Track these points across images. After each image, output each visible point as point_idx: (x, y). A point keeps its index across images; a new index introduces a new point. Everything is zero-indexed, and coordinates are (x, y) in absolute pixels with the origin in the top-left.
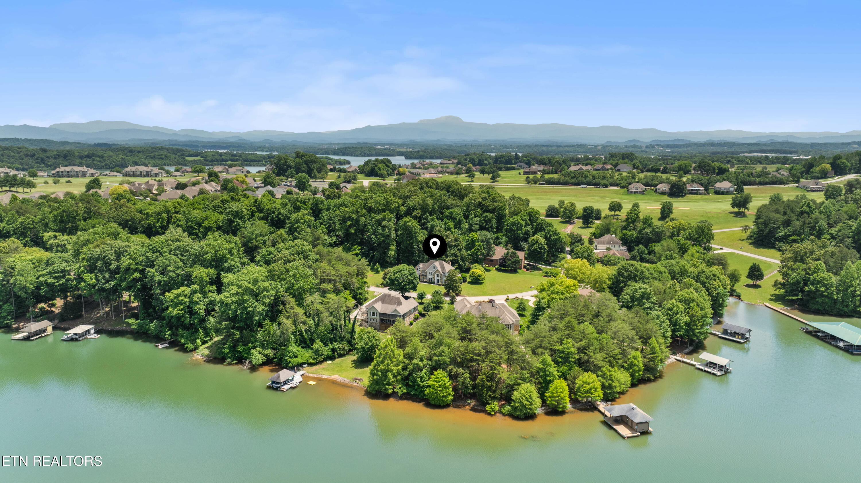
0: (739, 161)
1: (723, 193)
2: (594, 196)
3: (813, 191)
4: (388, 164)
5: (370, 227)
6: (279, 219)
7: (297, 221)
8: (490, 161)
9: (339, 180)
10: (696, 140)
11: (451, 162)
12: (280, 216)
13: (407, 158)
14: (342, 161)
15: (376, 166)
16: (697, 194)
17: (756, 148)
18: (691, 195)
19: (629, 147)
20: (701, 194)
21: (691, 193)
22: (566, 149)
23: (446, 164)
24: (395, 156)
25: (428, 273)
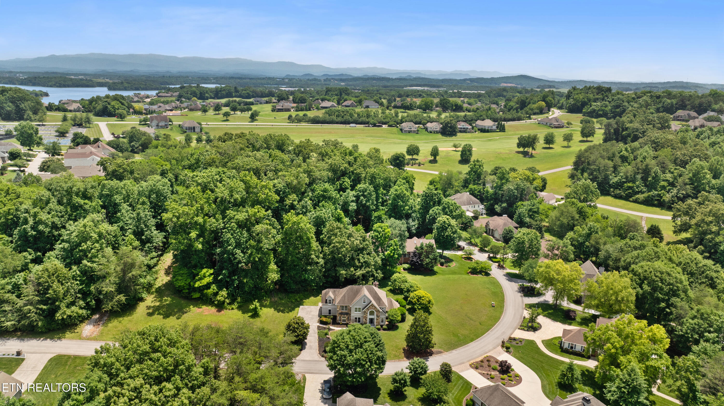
0: (427, 95)
1: (487, 131)
2: (371, 136)
3: (557, 127)
4: (123, 101)
5: (229, 235)
6: (41, 233)
7: (84, 238)
8: (211, 94)
9: (66, 123)
10: (356, 75)
11: (170, 95)
12: (41, 227)
13: (110, 89)
14: (39, 93)
15: (109, 104)
16: (466, 133)
17: (415, 83)
18: (462, 134)
19: (311, 81)
20: (469, 132)
21: (461, 132)
22: (259, 81)
23: (165, 96)
24: (95, 87)
25: (353, 310)
